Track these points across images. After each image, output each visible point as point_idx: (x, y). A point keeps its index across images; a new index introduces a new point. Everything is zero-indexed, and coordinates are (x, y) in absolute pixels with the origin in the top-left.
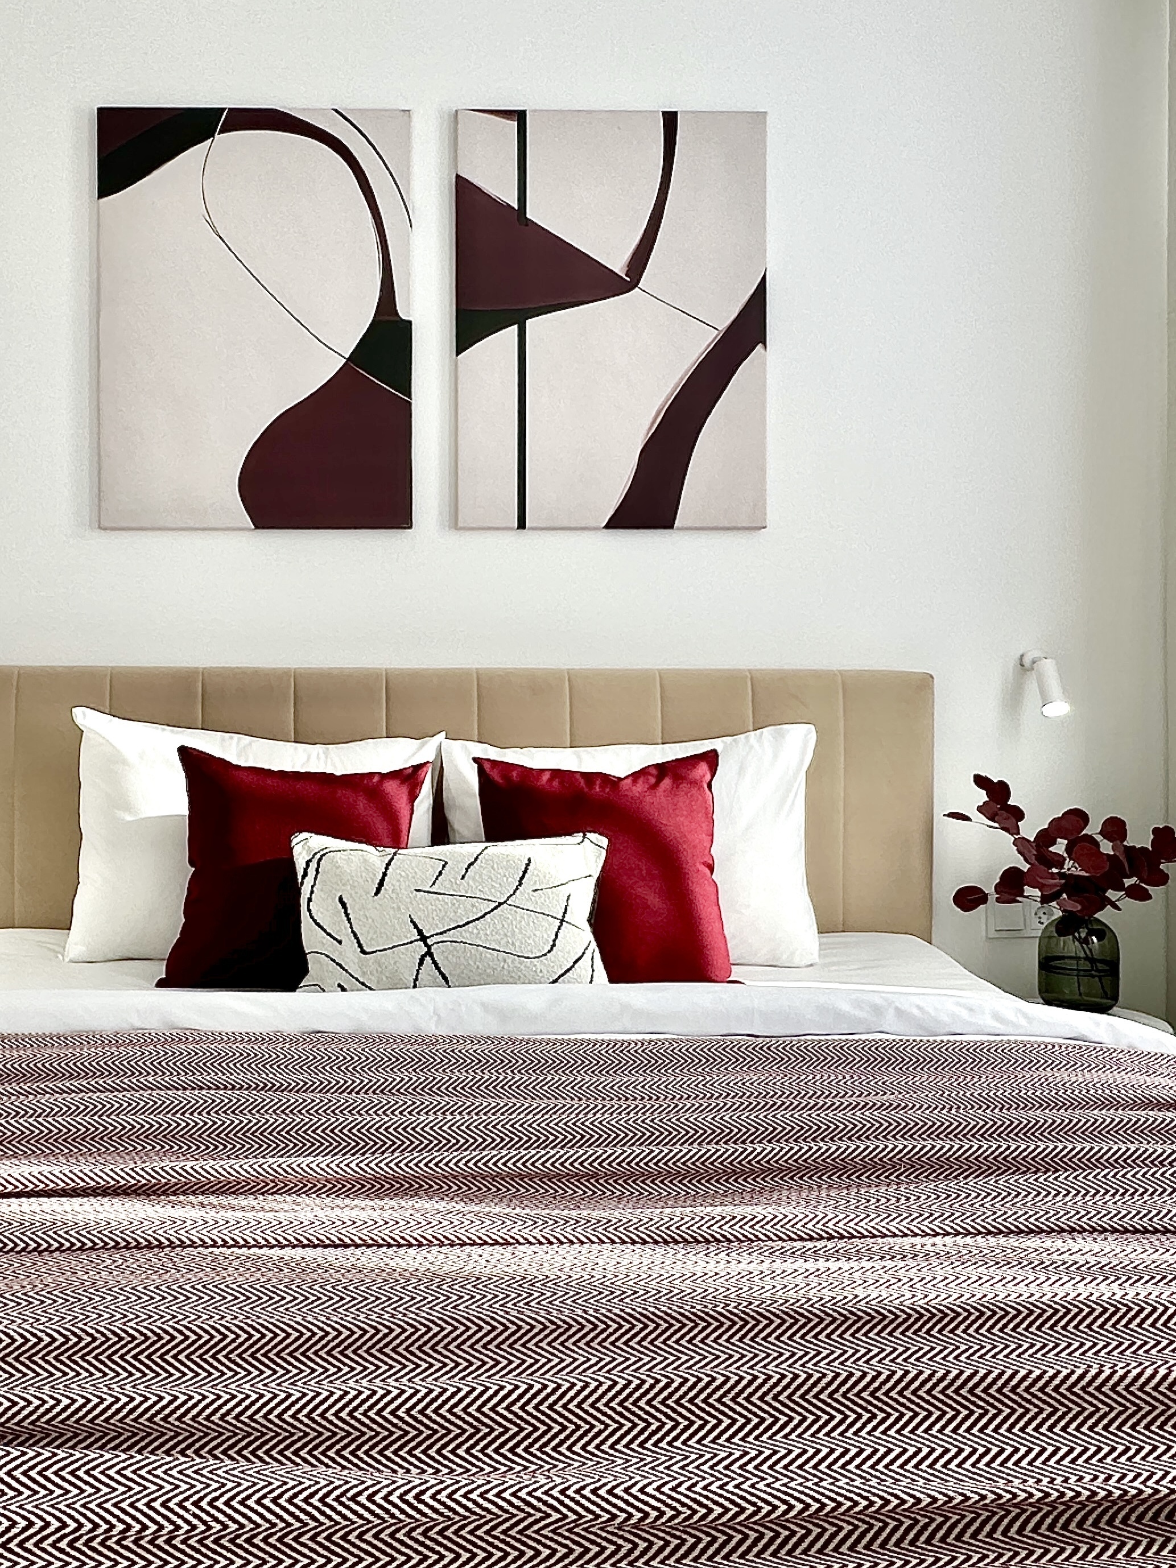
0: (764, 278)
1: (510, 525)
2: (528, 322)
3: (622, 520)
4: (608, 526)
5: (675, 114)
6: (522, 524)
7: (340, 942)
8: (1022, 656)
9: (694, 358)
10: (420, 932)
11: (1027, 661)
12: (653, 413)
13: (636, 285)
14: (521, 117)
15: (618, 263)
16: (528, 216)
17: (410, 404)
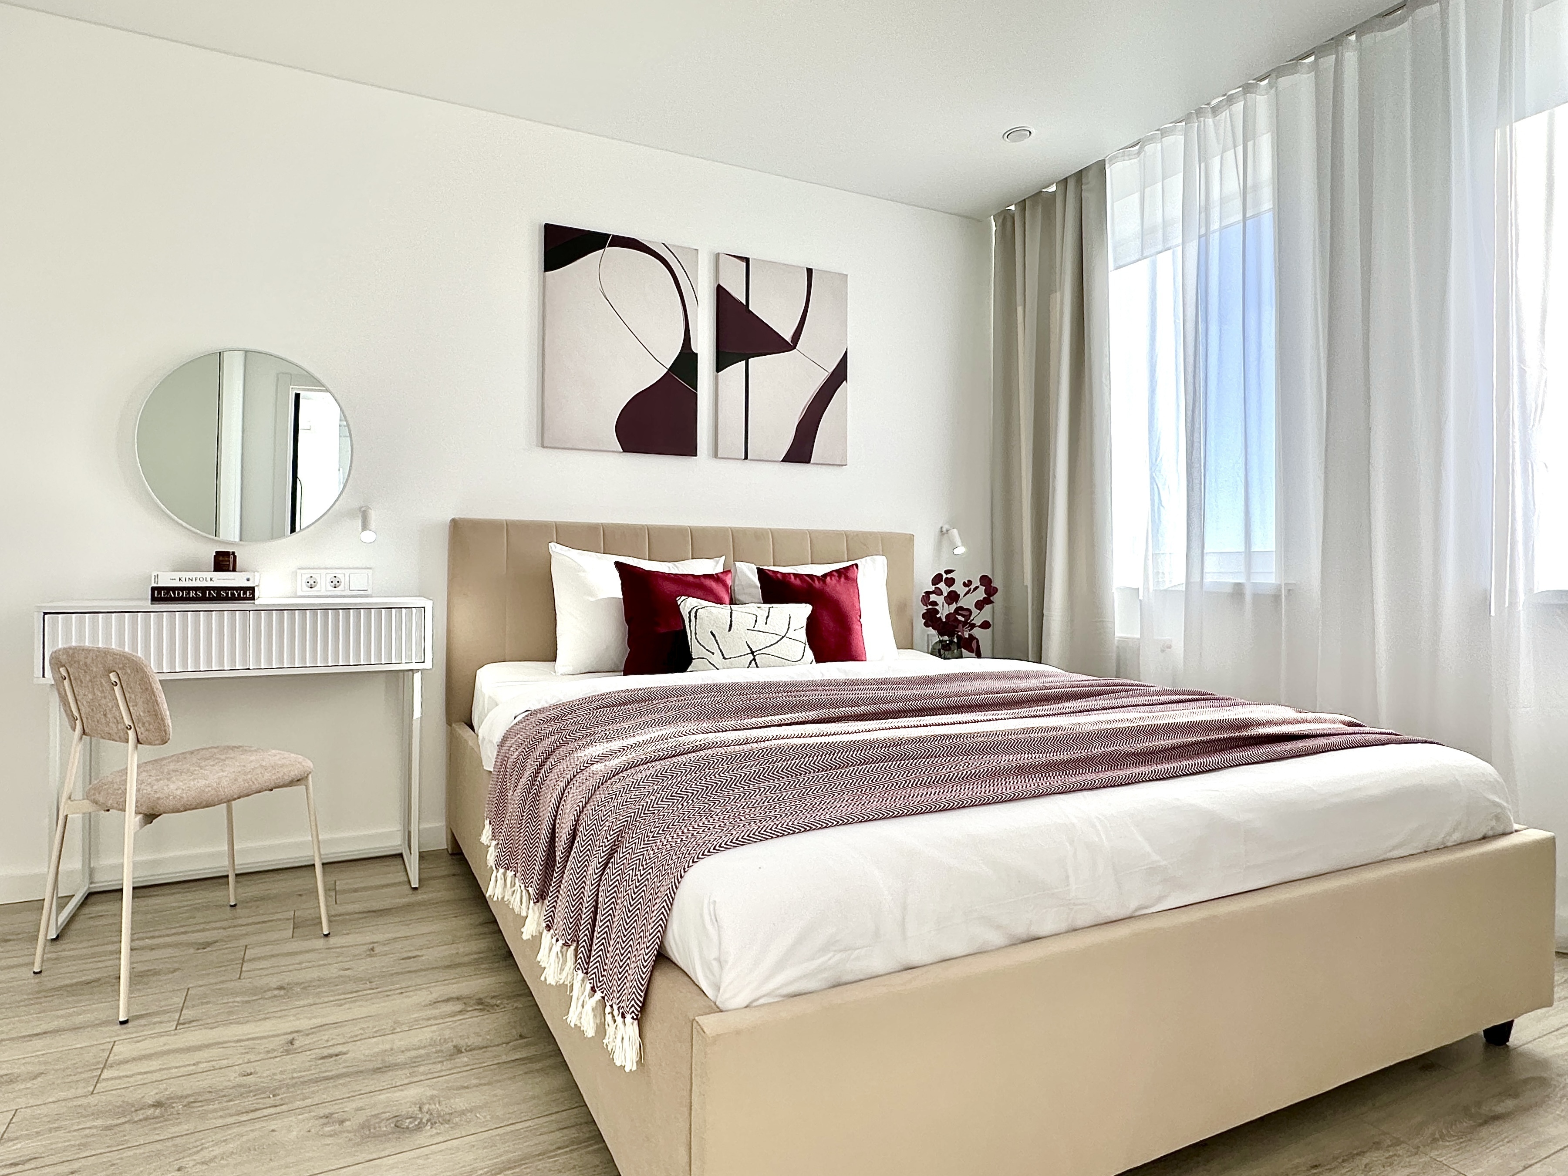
0: (846, 353)
1: (739, 457)
2: (750, 360)
3: (788, 459)
4: (783, 461)
5: (811, 270)
6: (746, 458)
7: (713, 654)
8: (942, 528)
9: (818, 385)
10: (751, 649)
11: (944, 530)
12: (802, 409)
13: (795, 348)
14: (747, 260)
15: (788, 337)
16: (750, 309)
17: (696, 394)
